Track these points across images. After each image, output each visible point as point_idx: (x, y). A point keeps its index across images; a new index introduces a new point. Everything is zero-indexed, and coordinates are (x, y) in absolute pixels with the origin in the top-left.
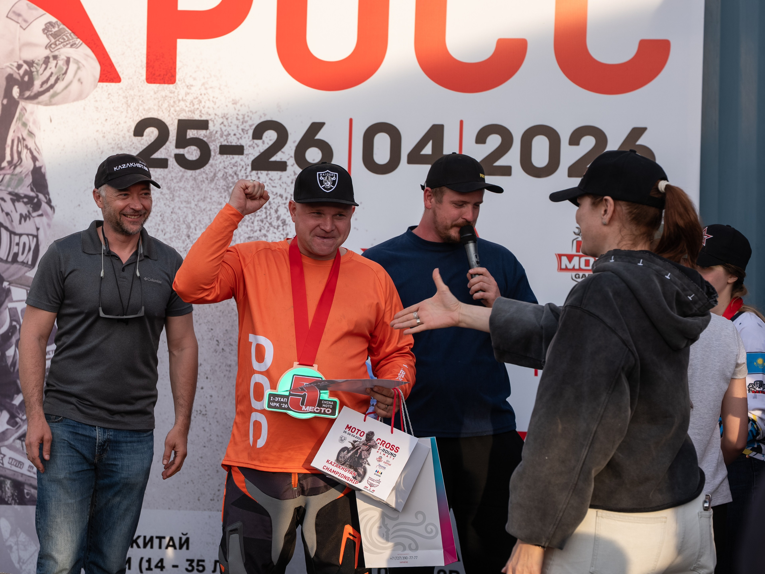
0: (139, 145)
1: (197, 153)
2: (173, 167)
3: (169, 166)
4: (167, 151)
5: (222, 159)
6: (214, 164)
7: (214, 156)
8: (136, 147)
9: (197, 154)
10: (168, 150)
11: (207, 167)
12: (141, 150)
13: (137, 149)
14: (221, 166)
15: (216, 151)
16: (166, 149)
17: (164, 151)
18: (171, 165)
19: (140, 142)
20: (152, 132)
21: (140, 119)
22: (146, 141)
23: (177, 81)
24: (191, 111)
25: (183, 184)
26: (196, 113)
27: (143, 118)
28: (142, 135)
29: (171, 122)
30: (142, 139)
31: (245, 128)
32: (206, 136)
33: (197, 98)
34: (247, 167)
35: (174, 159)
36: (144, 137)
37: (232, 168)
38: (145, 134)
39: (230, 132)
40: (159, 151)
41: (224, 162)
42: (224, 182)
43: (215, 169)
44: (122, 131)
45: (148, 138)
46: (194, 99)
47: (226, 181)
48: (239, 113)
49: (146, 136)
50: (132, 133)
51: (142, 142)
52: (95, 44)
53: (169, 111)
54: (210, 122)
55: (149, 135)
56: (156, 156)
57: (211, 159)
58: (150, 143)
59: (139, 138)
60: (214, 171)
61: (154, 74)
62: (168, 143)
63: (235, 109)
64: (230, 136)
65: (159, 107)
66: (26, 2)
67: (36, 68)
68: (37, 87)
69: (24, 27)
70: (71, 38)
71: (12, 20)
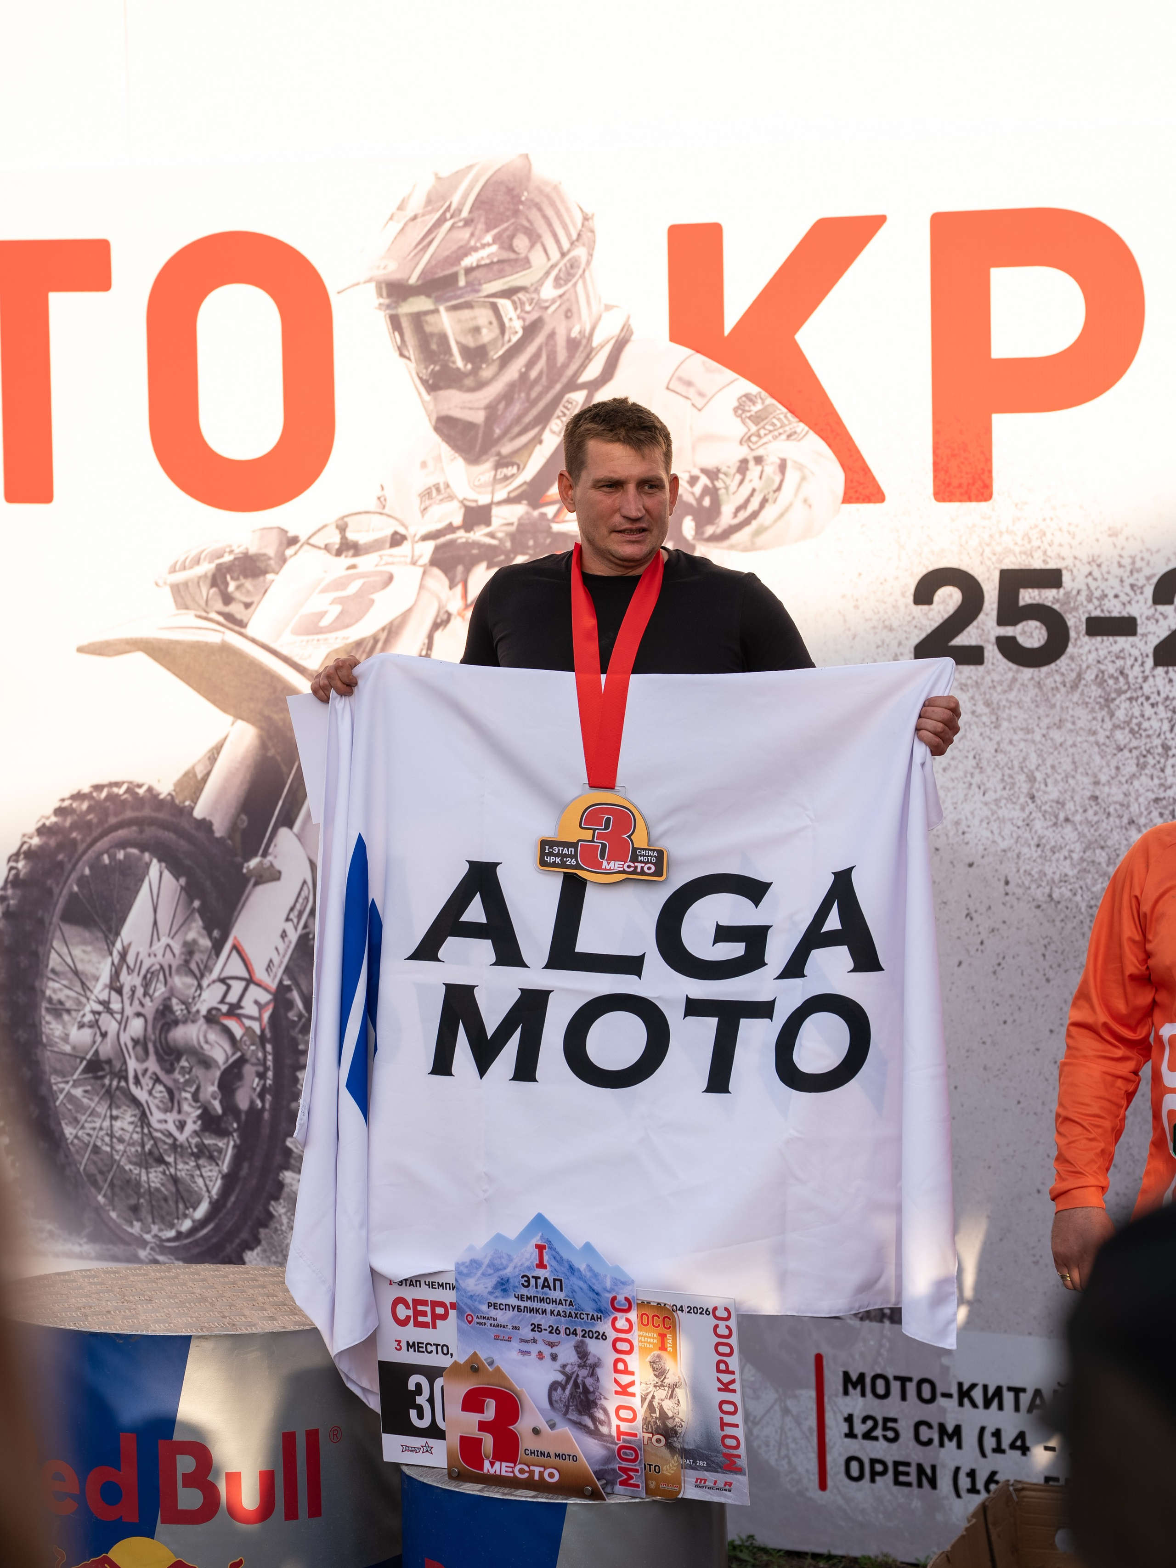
0: (925, 622)
1: (1040, 633)
2: (995, 661)
3: (986, 660)
4: (980, 631)
5: (1093, 645)
6: (1076, 655)
7: (1076, 640)
8: (919, 625)
9: (1041, 637)
10: (983, 630)
11: (1063, 661)
12: (929, 631)
13: (921, 629)
14: (1091, 658)
15: (1080, 628)
16: (978, 628)
17: (975, 631)
18: (991, 660)
19: (926, 614)
20: (951, 596)
21: (924, 572)
22: (939, 612)
23: (995, 495)
24: (1025, 553)
25: (1016, 697)
26: (1036, 555)
27: (931, 569)
28: (930, 602)
29: (987, 575)
30: (930, 610)
31: (1136, 582)
32: (1058, 601)
33: (1036, 526)
34: (1145, 659)
35: (996, 647)
36: (934, 606)
37: (1113, 662)
38: (936, 598)
39: (1106, 592)
40: (965, 632)
41: (1097, 649)
42: (1100, 691)
43: (1080, 666)
44: (891, 594)
45: (941, 607)
46: (1031, 528)
47: (1104, 688)
48: (1124, 553)
49: (939, 603)
50: (911, 599)
51: (931, 615)
52: (832, 431)
53: (982, 555)
54: (1064, 572)
55: (944, 602)
56: (960, 641)
57: (1070, 645)
58: (946, 616)
59: (925, 608)
60: (1078, 669)
61: (949, 484)
62: (981, 616)
63: (1115, 546)
64: (1106, 600)
65: (961, 545)
66: (700, 359)
67: (724, 483)
68: (726, 518)
69: (699, 406)
70: (786, 422)
71: (677, 393)
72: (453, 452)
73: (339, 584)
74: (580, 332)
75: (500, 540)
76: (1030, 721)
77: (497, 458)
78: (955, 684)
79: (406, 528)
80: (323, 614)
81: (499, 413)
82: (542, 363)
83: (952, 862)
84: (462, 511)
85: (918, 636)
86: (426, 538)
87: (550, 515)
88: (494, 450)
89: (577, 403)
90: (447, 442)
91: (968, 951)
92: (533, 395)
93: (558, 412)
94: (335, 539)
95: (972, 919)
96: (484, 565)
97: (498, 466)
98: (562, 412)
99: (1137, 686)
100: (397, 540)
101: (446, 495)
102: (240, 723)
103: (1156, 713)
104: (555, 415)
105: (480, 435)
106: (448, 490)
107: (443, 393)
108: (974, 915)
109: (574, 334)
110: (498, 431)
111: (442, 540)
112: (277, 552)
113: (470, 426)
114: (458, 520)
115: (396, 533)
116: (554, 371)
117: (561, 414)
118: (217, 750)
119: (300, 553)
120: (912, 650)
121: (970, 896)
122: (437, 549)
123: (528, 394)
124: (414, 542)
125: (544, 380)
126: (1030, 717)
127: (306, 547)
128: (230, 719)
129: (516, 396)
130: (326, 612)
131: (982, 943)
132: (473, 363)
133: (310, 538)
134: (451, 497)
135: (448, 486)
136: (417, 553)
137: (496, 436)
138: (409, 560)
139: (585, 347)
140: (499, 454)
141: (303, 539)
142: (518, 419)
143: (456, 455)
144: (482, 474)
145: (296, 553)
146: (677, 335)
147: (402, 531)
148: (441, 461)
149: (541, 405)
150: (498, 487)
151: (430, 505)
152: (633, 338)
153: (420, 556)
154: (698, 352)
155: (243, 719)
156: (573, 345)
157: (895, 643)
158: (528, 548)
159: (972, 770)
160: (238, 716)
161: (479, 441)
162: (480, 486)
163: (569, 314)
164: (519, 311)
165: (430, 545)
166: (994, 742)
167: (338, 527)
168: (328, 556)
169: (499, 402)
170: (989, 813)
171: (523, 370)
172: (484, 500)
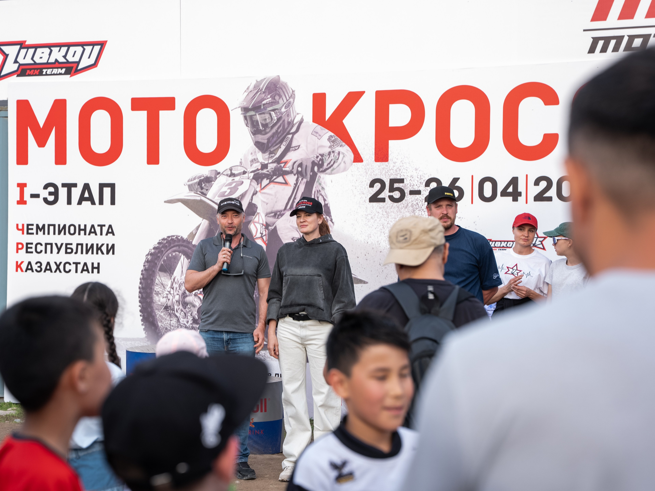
0: (372, 192)
1: (399, 194)
4: (385, 194)
6: (407, 199)
7: (407, 196)
8: (370, 193)
11: (404, 201)
12: (373, 194)
13: (371, 194)
14: (410, 200)
15: (408, 193)
17: (383, 194)
18: (387, 201)
19: (372, 190)
20: (378, 185)
21: (372, 179)
22: (375, 189)
23: (389, 160)
24: (396, 175)
25: (393, 210)
26: (398, 175)
27: (373, 179)
28: (373, 187)
29: (387, 180)
30: (373, 189)
31: (421, 182)
32: (403, 186)
33: (398, 168)
34: (423, 200)
35: (388, 198)
36: (374, 188)
37: (415, 201)
38: (375, 186)
39: (414, 184)
40: (381, 194)
41: (412, 198)
42: (412, 208)
43: (408, 202)
44: (364, 185)
45: (376, 188)
46: (397, 168)
47: (413, 208)
48: (418, 175)
49: (375, 187)
50: (369, 186)
51: (373, 190)
52: (351, 145)
53: (386, 175)
54: (405, 179)
55: (376, 187)
56: (380, 196)
57: (405, 197)
58: (377, 190)
59: (372, 188)
60: (407, 203)
61: (378, 158)
62: (385, 190)
63: (417, 173)
64: (414, 186)
65: (381, 173)
66: (320, 126)
67: (325, 158)
68: (325, 166)
69: (319, 139)
70: (340, 142)
71: (314, 135)
72: (259, 150)
73: (230, 184)
74: (291, 120)
75: (270, 173)
76: (396, 216)
77: (270, 152)
78: (378, 207)
79: (247, 170)
80: (226, 192)
81: (270, 140)
82: (281, 128)
83: (376, 251)
84: (261, 165)
85: (370, 195)
86: (251, 172)
87: (282, 166)
88: (269, 150)
89: (290, 138)
90: (257, 148)
91: (379, 273)
92: (279, 136)
93: (285, 140)
94: (229, 173)
95: (380, 265)
96: (266, 179)
97: (270, 154)
98: (286, 140)
99: (421, 207)
100: (244, 173)
101: (257, 161)
102: (204, 220)
103: (425, 214)
104: (284, 141)
105: (266, 146)
106: (257, 160)
107: (257, 135)
108: (381, 264)
109: (289, 120)
110: (270, 145)
111: (256, 173)
112: (215, 176)
113: (263, 144)
114: (260, 168)
115: (244, 171)
116: (284, 130)
117: (285, 141)
118: (199, 227)
119: (220, 176)
120: (369, 199)
121: (380, 259)
122: (254, 175)
123: (278, 136)
124: (249, 173)
125: (282, 132)
126: (396, 215)
127: (222, 175)
128: (202, 219)
129: (275, 136)
130: (226, 191)
131: (383, 271)
132: (264, 128)
133: (223, 172)
134: (258, 162)
135: (257, 159)
136: (249, 176)
137: (269, 146)
138: (247, 178)
139: (292, 124)
140: (270, 151)
141: (221, 173)
142: (275, 142)
143: (260, 151)
144: (266, 156)
145: (219, 177)
146: (314, 121)
147: (246, 170)
148: (256, 153)
149: (281, 138)
150: (270, 159)
151: (253, 164)
152: (304, 121)
153: (250, 177)
154: (319, 125)
155: (205, 219)
156: (289, 123)
157: (364, 197)
158: (277, 174)
159: (382, 228)
160: (204, 218)
161: (266, 147)
162: (265, 159)
163: (288, 115)
164: (276, 115)
165: (253, 174)
166: (387, 221)
167: (230, 170)
168: (227, 177)
169: (270, 138)
170: (385, 239)
171: (277, 129)
172: (266, 162)
